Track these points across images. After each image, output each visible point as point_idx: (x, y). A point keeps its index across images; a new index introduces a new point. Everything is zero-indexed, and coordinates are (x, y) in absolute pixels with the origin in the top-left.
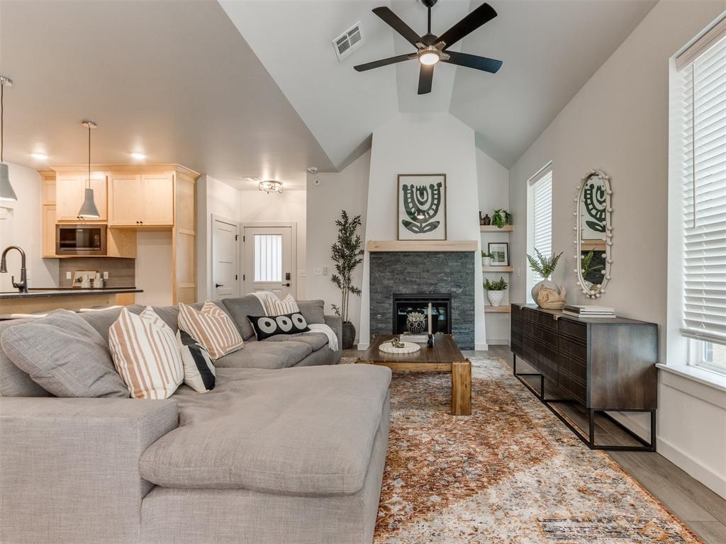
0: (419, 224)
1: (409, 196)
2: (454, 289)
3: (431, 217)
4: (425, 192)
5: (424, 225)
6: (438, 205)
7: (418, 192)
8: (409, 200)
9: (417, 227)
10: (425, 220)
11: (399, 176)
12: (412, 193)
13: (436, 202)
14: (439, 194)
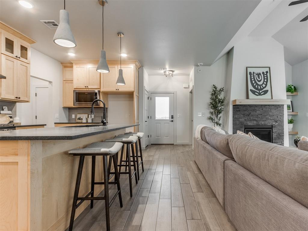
0: (258, 91)
1: (252, 77)
2: (274, 123)
3: (264, 88)
4: (260, 75)
5: (261, 92)
6: (267, 82)
7: (257, 75)
8: (253, 80)
9: (257, 92)
10: (261, 89)
11: (247, 68)
12: (254, 76)
13: (266, 80)
14: (267, 77)
